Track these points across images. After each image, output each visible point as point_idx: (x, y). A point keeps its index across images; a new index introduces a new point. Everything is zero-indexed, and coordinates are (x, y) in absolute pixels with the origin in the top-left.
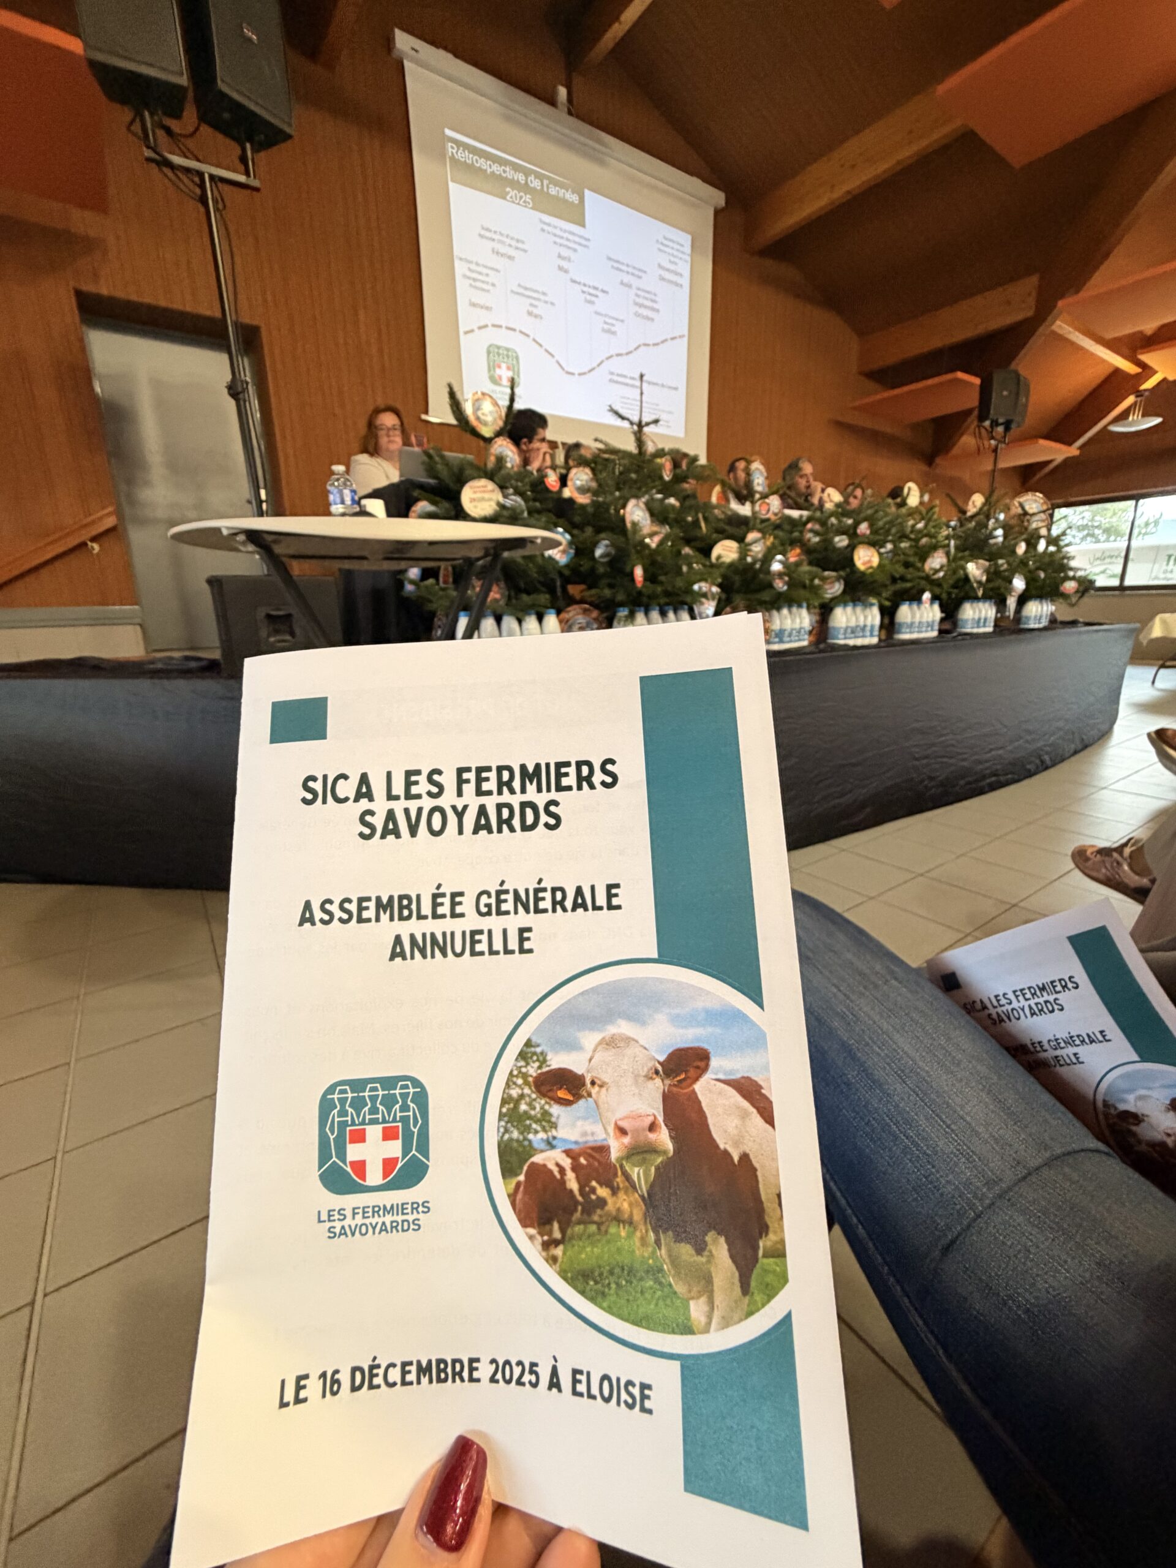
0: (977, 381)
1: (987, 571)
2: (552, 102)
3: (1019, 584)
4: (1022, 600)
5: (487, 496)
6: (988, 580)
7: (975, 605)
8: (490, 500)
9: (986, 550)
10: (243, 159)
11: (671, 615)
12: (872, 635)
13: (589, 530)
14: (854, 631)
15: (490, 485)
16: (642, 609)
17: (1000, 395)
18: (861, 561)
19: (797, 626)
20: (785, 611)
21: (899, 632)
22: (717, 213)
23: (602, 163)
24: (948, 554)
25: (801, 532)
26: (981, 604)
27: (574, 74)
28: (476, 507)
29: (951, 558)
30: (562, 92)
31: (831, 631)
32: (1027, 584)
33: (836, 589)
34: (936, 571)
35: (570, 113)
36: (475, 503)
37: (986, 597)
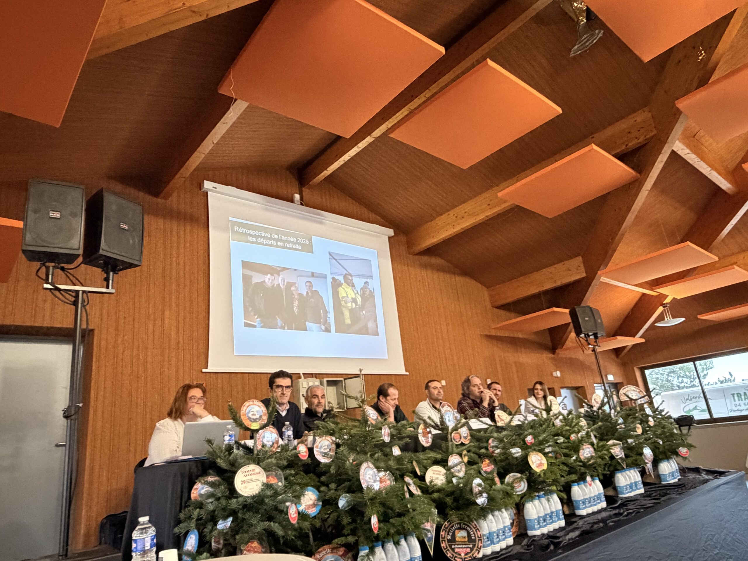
0: (567, 311)
1: (623, 448)
2: (292, 201)
3: (647, 452)
4: (656, 463)
5: (254, 477)
6: (627, 456)
7: (624, 473)
8: (257, 480)
9: (616, 434)
10: (107, 280)
11: (403, 542)
12: (559, 519)
13: (333, 486)
14: (545, 519)
15: (257, 469)
16: (380, 543)
17: (584, 320)
18: (535, 465)
19: (501, 526)
20: (490, 517)
21: (579, 509)
22: (390, 238)
23: (321, 223)
24: (592, 444)
25: (487, 448)
26: (628, 472)
27: (303, 189)
28: (246, 488)
29: (595, 447)
30: (297, 197)
31: (529, 524)
32: (653, 451)
33: (522, 487)
34: (589, 459)
35: (302, 204)
36: (246, 485)
37: (630, 466)
